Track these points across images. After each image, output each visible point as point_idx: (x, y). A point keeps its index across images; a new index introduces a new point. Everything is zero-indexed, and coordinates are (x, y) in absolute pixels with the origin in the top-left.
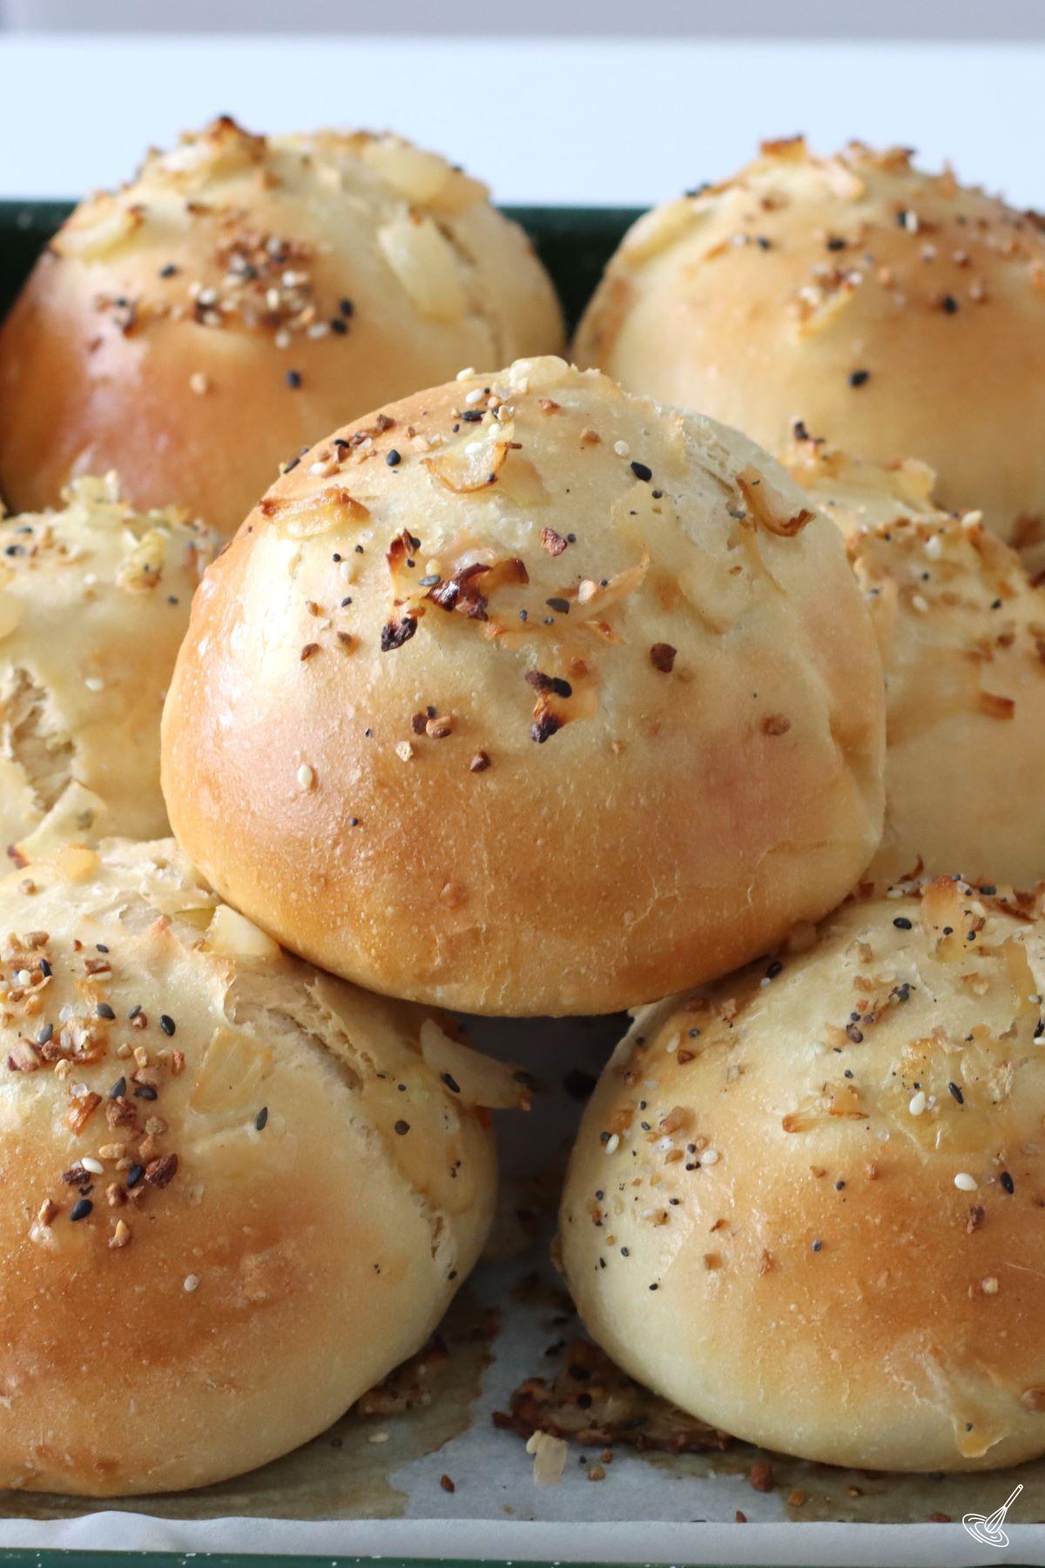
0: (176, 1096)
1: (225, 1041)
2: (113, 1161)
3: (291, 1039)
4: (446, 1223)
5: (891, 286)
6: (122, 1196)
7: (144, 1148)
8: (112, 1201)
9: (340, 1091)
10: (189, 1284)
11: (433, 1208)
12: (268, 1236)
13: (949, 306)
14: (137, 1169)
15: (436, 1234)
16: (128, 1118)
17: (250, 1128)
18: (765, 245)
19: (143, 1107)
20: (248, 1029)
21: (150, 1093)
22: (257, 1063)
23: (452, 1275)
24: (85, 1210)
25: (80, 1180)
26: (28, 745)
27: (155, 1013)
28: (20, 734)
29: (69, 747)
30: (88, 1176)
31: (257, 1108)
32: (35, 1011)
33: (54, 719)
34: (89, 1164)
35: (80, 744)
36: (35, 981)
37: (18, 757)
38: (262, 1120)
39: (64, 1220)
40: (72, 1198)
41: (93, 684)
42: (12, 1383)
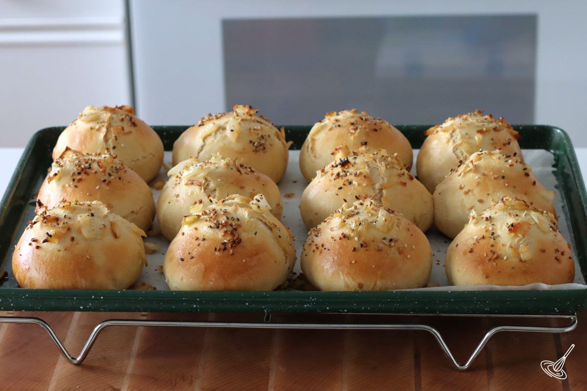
0: (240, 230)
1: (248, 222)
2: (230, 240)
3: (260, 222)
4: (288, 257)
5: (365, 128)
6: (232, 246)
7: (235, 238)
8: (230, 246)
9: (269, 231)
10: (244, 261)
11: (286, 254)
12: (257, 254)
13: (376, 130)
14: (234, 242)
15: (286, 259)
16: (232, 234)
17: (254, 235)
18: (339, 126)
19: (234, 232)
20: (252, 220)
21: (236, 229)
22: (254, 225)
23: (289, 268)
24: (225, 249)
25: (224, 244)
26: (207, 190)
27: (236, 218)
28: (205, 189)
29: (215, 190)
30: (225, 243)
31: (254, 232)
32: (214, 219)
33: (212, 185)
34: (225, 241)
35: (217, 189)
36: (214, 215)
37: (205, 192)
38: (256, 234)
39: (222, 251)
40: (223, 247)
41: (219, 180)
42: (213, 279)
